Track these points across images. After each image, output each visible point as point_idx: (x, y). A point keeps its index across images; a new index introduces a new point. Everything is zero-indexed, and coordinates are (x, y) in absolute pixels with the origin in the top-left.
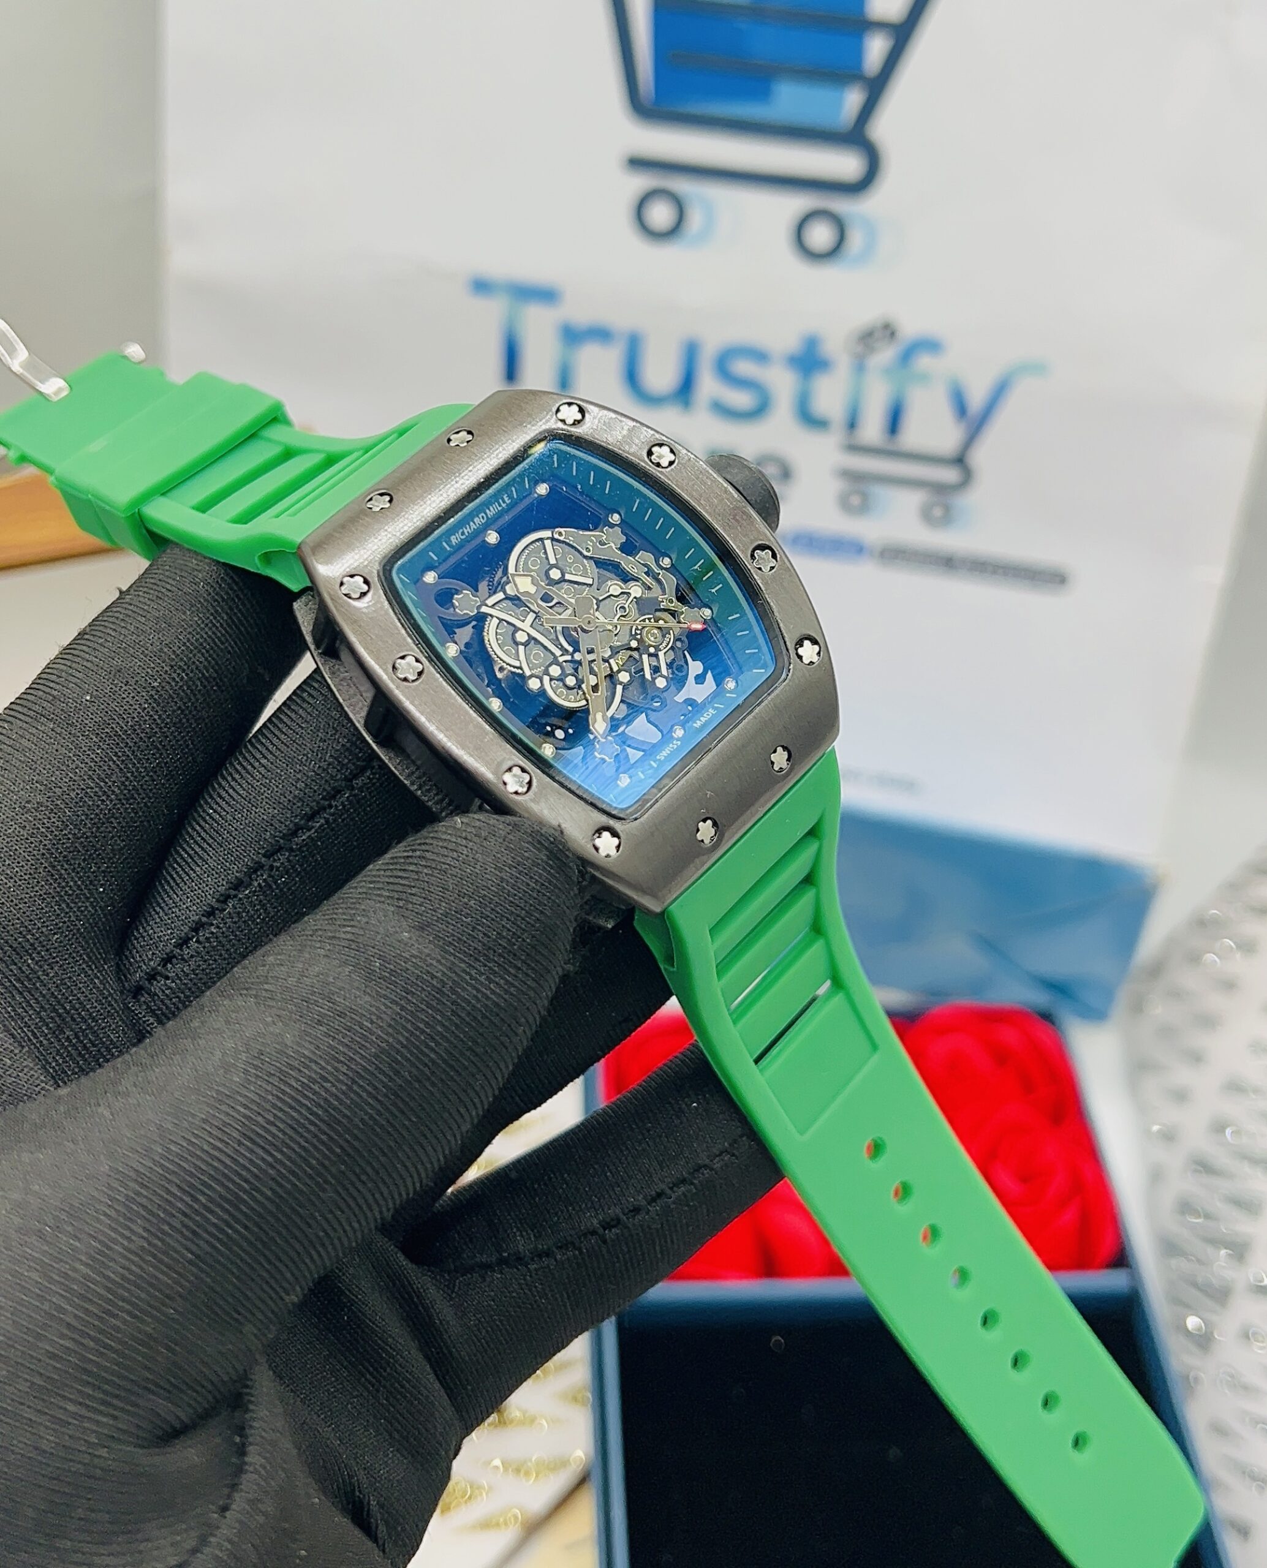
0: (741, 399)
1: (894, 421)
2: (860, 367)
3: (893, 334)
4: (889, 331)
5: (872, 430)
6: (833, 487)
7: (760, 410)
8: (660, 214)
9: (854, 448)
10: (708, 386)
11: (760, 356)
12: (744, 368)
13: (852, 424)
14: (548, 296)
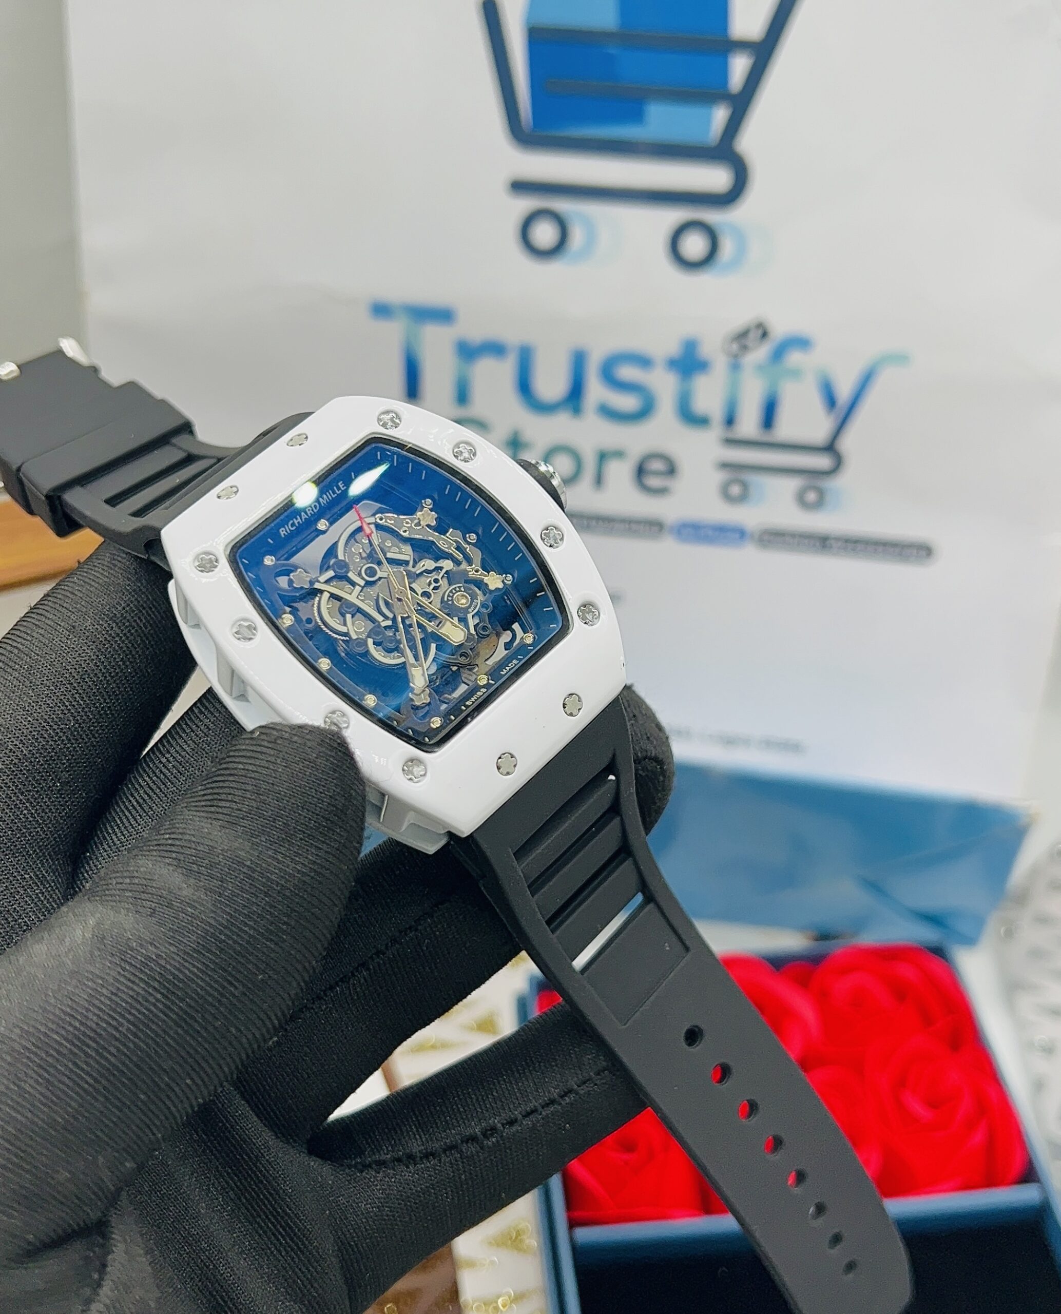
14: (443, 316)
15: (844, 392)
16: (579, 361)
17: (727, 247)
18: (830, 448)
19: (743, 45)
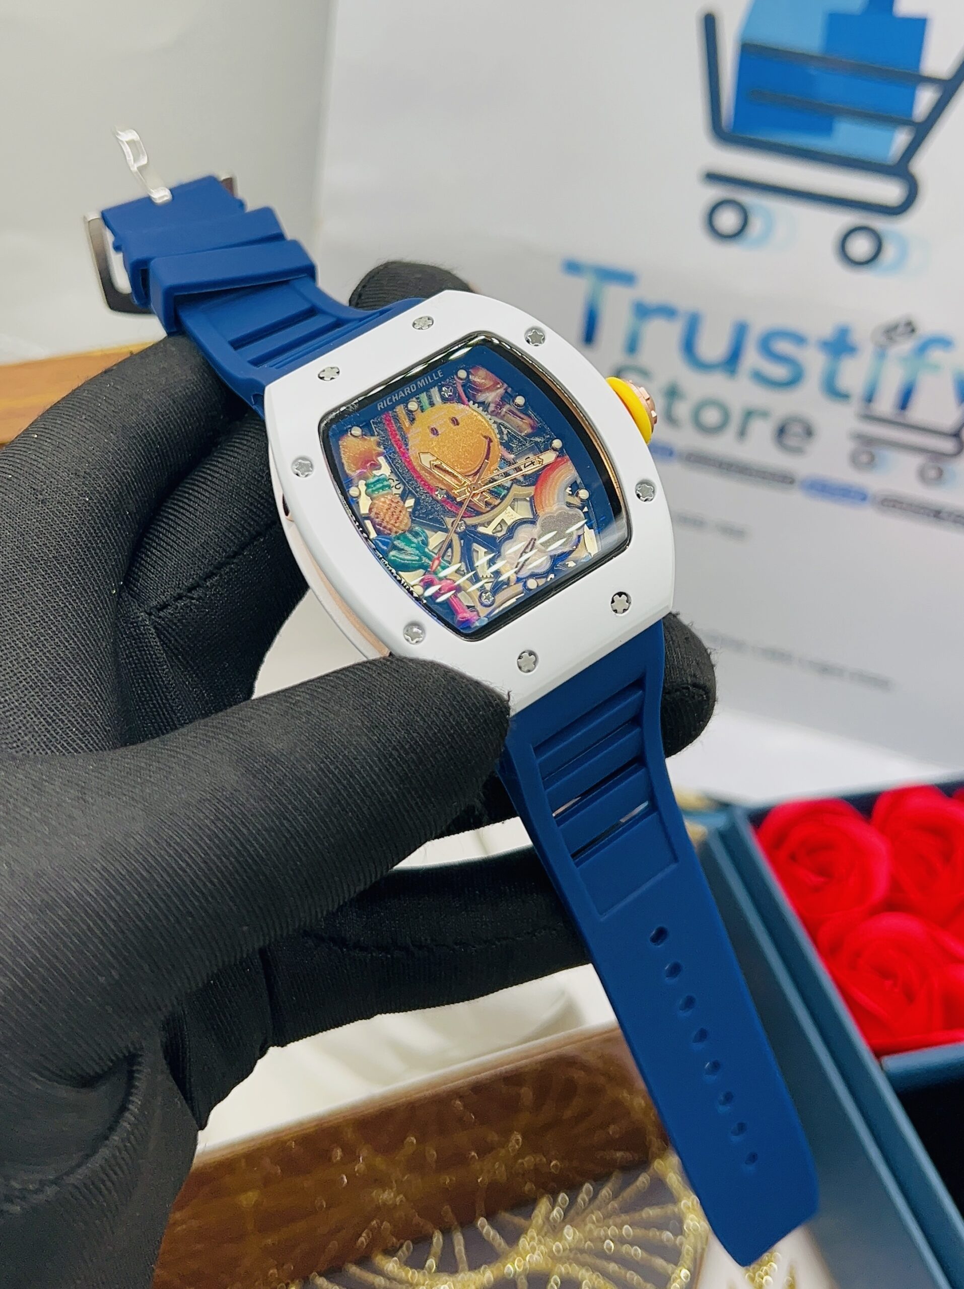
0: (779, 372)
1: (905, 399)
2: (881, 354)
3: (913, 331)
4: (910, 328)
5: (886, 404)
6: (849, 446)
7: (794, 381)
8: (728, 220)
9: (870, 417)
10: (752, 358)
11: (799, 339)
12: (783, 347)
13: (869, 398)
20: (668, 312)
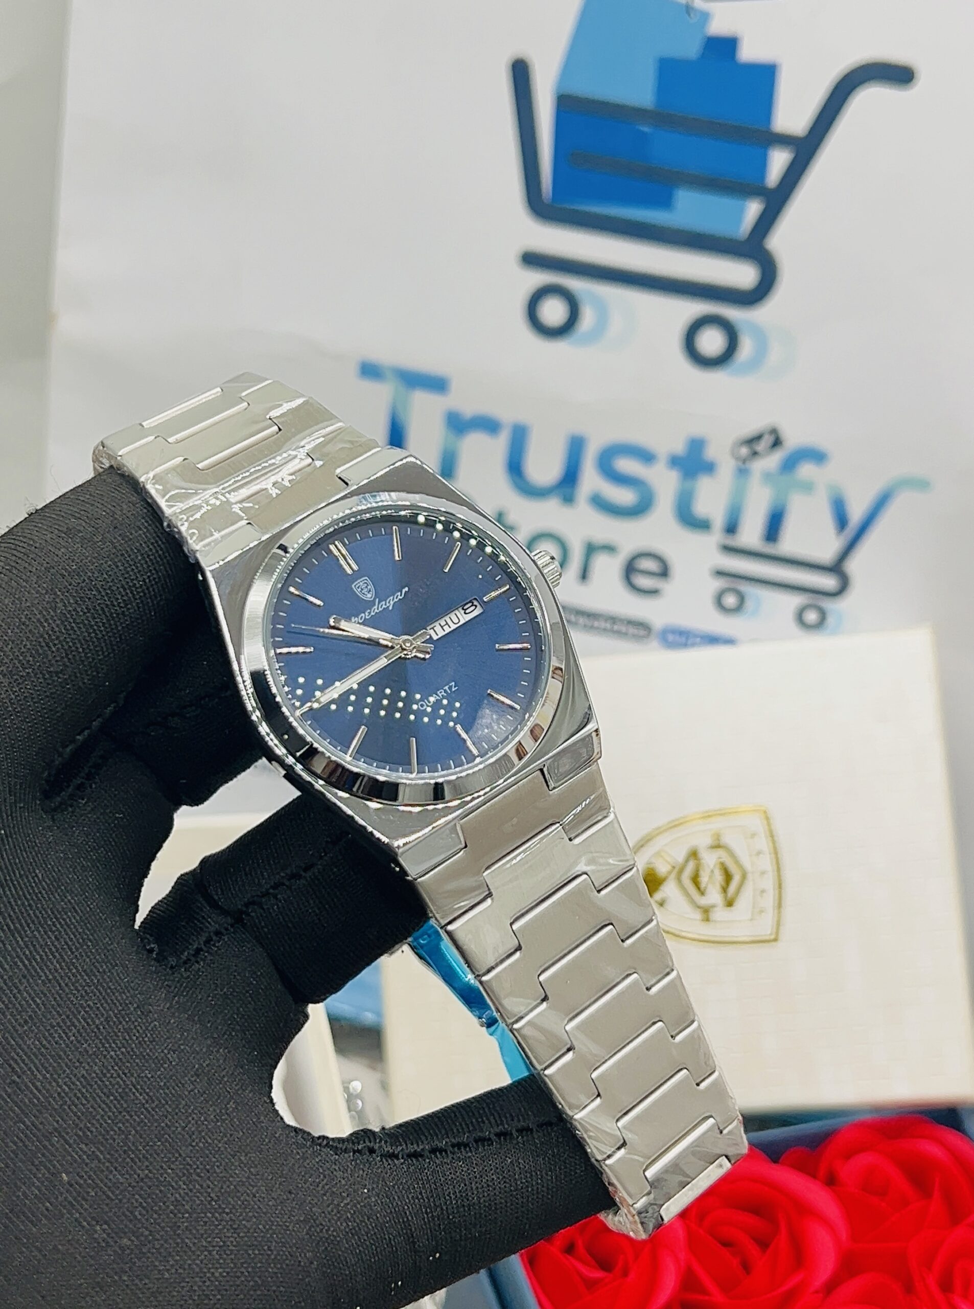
0: (624, 496)
1: (774, 527)
2: (742, 472)
5: (751, 534)
6: (711, 585)
7: (642, 508)
8: (552, 311)
9: (731, 550)
10: (590, 480)
11: (646, 456)
12: (626, 465)
13: (731, 528)
14: (437, 384)
15: (856, 512)
16: (576, 447)
17: (746, 347)
18: (837, 568)
19: (784, 140)
20: (489, 425)
